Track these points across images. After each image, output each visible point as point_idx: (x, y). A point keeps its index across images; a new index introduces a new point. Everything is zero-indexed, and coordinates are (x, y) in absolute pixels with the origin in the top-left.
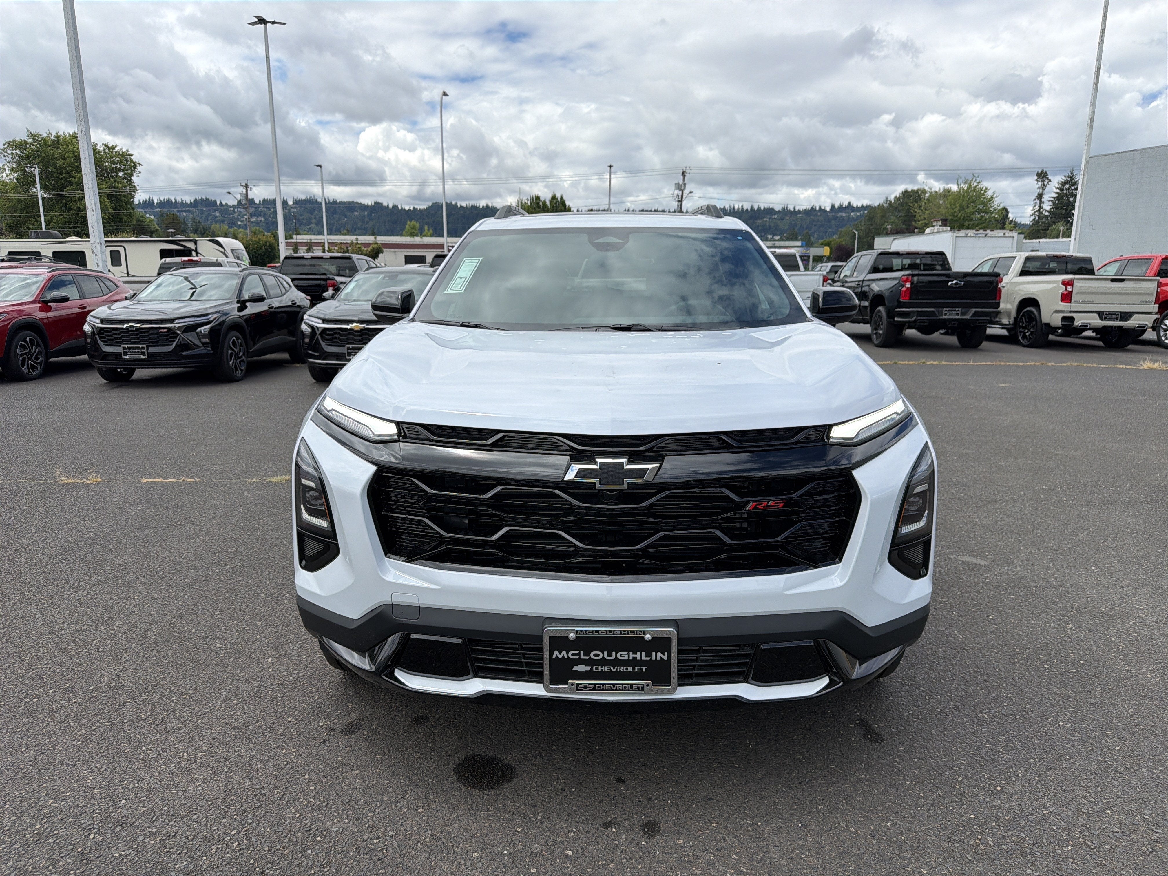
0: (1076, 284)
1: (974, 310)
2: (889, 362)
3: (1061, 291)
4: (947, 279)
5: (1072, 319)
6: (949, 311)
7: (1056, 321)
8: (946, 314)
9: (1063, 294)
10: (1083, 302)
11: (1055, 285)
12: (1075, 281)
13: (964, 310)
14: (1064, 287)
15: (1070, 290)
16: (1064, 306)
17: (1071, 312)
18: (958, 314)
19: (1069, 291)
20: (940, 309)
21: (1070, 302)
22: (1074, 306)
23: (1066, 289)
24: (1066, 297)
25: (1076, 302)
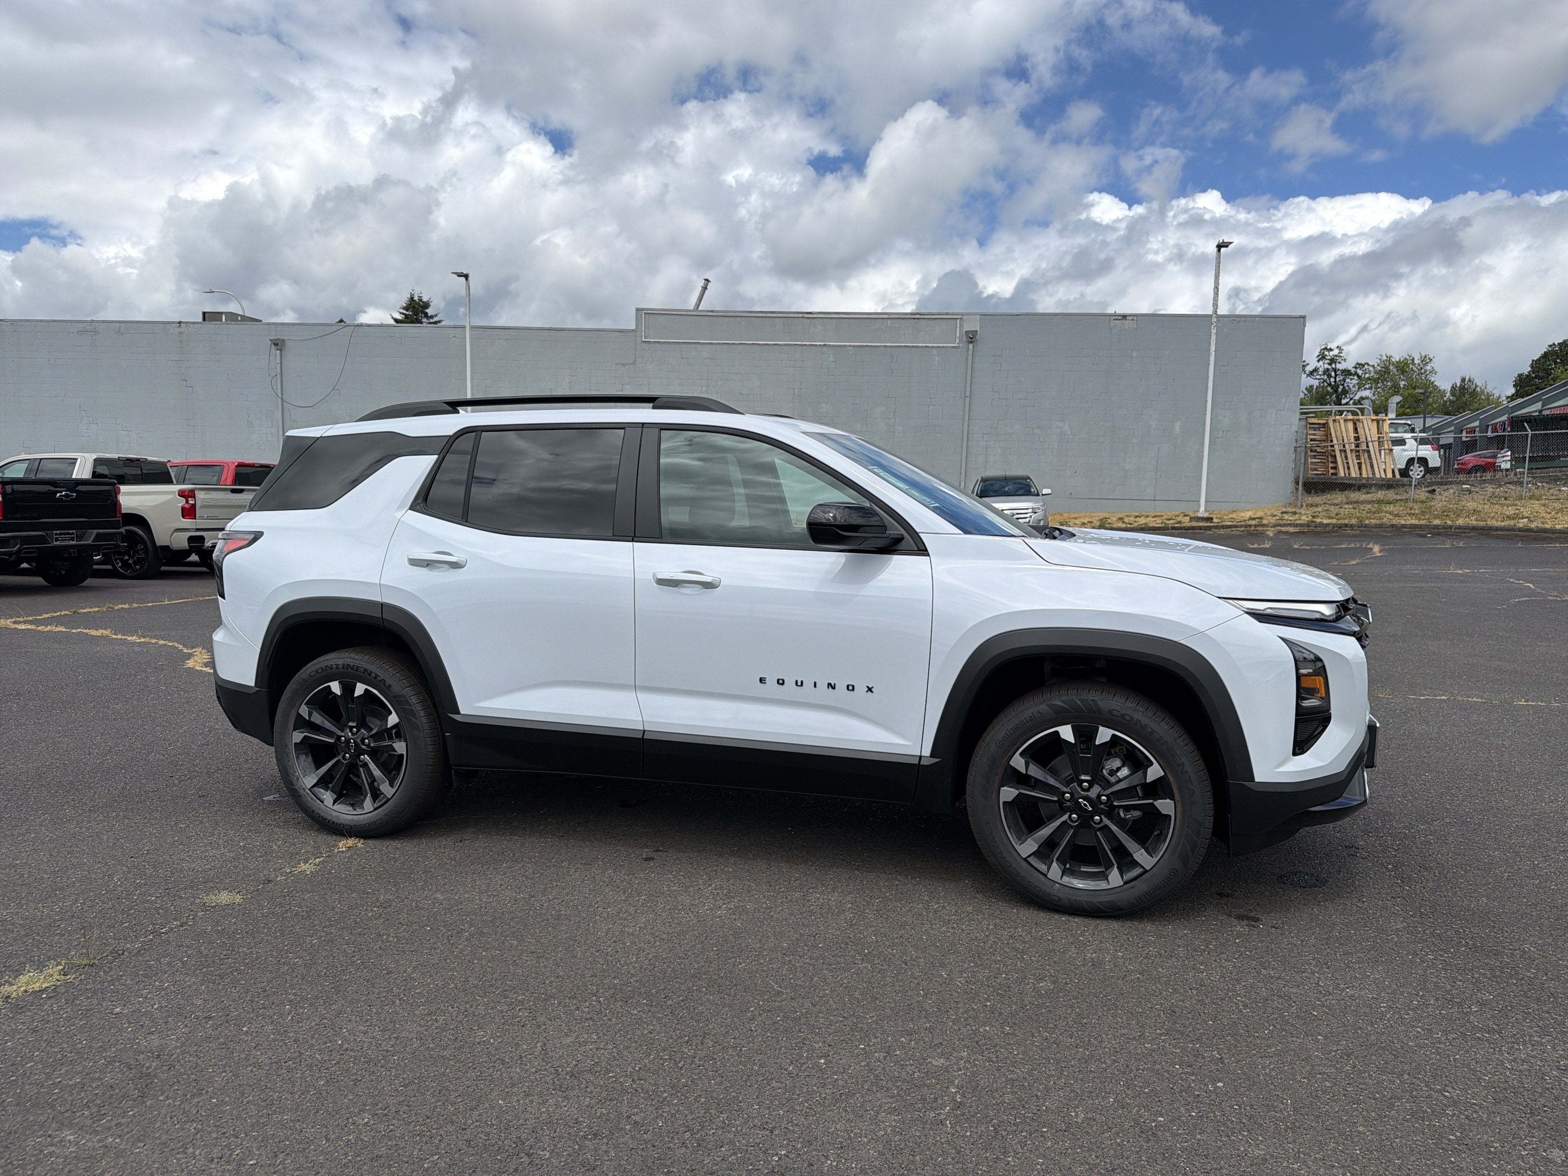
0: (200, 495)
1: (95, 531)
2: (66, 612)
3: (180, 505)
4: (53, 489)
5: (202, 539)
6: (60, 534)
7: (180, 542)
8: (57, 540)
9: (183, 508)
10: (209, 518)
11: (171, 496)
12: (196, 492)
13: (80, 532)
14: (184, 500)
15: (193, 502)
16: (187, 523)
17: (197, 530)
18: (73, 539)
19: (192, 504)
20: (49, 532)
21: (195, 519)
22: (199, 523)
23: (187, 502)
24: (189, 512)
25: (202, 518)
